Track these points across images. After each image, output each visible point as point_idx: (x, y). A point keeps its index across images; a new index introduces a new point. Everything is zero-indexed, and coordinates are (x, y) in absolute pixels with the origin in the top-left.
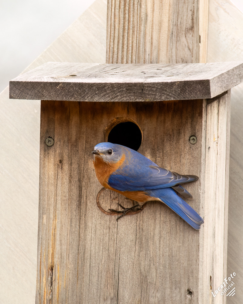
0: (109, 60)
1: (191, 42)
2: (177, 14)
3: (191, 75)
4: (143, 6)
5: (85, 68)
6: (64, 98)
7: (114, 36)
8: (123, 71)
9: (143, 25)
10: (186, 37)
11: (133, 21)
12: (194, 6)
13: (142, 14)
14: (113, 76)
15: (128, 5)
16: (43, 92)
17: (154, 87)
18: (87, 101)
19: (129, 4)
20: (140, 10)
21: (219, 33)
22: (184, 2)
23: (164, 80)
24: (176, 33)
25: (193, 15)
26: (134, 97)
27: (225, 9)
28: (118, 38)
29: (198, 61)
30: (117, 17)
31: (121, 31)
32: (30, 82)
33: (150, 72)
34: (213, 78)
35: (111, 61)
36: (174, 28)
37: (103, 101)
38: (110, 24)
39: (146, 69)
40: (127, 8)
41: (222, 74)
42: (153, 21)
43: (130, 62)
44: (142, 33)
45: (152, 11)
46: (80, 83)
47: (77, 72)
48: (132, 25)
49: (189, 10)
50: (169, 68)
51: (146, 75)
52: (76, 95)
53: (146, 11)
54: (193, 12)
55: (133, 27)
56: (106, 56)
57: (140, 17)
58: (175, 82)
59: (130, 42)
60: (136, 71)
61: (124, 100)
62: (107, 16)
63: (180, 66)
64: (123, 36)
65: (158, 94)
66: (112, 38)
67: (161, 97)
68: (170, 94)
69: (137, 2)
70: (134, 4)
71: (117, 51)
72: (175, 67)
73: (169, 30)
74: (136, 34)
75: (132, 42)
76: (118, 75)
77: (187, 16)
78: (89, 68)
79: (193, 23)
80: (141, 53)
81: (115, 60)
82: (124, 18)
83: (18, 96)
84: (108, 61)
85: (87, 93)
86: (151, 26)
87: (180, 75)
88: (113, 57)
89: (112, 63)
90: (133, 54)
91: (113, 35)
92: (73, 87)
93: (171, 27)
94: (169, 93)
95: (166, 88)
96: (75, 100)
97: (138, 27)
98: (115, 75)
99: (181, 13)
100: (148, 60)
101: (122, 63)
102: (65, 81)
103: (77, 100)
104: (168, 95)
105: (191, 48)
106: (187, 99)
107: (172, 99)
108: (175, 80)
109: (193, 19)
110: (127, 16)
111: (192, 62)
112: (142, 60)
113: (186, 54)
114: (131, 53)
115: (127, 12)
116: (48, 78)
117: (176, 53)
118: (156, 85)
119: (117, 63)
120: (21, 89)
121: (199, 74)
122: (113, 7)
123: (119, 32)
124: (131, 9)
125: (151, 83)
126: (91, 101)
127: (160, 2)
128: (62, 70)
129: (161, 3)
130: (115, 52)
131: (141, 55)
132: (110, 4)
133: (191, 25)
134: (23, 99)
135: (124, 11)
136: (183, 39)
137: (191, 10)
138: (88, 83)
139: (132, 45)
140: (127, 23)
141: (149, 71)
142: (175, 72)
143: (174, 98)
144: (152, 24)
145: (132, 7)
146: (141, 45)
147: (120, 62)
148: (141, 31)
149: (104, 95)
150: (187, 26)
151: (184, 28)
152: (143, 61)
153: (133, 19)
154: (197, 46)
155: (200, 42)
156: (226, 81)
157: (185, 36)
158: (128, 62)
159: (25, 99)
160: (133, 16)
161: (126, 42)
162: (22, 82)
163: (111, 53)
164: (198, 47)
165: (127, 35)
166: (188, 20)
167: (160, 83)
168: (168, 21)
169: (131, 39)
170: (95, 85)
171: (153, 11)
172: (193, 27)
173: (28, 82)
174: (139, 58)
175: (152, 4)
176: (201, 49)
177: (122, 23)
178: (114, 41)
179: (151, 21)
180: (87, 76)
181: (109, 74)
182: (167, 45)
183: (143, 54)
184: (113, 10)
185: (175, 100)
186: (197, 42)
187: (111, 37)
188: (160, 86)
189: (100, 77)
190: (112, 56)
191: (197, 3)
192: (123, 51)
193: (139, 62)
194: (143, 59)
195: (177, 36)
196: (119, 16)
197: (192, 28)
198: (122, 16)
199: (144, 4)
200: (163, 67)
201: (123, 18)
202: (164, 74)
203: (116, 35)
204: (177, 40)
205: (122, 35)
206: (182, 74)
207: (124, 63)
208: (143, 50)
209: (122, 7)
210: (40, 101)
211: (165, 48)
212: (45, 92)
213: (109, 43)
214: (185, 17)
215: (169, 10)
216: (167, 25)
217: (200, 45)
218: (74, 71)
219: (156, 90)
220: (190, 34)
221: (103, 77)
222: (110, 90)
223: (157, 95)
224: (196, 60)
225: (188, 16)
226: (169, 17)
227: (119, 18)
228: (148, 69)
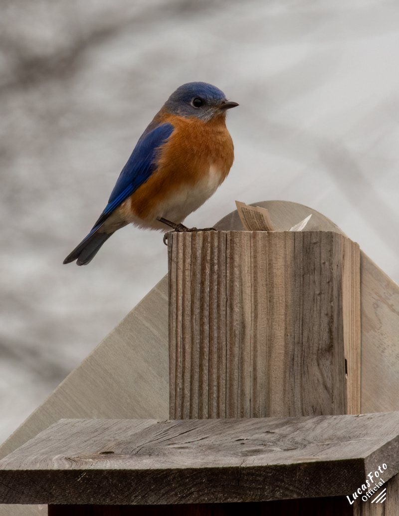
0: (175, 413)
1: (329, 375)
2: (301, 323)
3: (329, 446)
4: (237, 309)
5: (130, 433)
6: (92, 499)
7: (184, 367)
8: (203, 439)
9: (237, 345)
10: (318, 365)
11: (219, 337)
12: (332, 307)
13: (235, 323)
14: (182, 450)
15: (208, 308)
16: (51, 489)
17: (260, 475)
18: (135, 504)
19: (210, 306)
20: (231, 316)
21: (383, 352)
22: (314, 300)
23: (280, 459)
24: (299, 358)
25: (331, 322)
26: (224, 495)
27: (393, 305)
28: (192, 370)
29: (343, 408)
30: (188, 330)
31: (197, 356)
32: (27, 471)
33: (252, 440)
34: (371, 455)
35: (179, 414)
36: (296, 349)
37: (165, 503)
38: (175, 344)
39: (244, 431)
40: (206, 313)
41: (389, 443)
42: (255, 336)
43: (214, 414)
44: (236, 359)
45: (253, 318)
46: (120, 470)
47: (114, 443)
48: (216, 346)
49: (322, 315)
50: (288, 429)
51: (245, 449)
52: (114, 493)
53: (243, 318)
54: (332, 317)
55: (219, 349)
56: (170, 404)
57: (231, 329)
58: (299, 464)
59: (215, 376)
60: (225, 438)
61: (204, 500)
62: (169, 330)
63: (309, 423)
64: (201, 366)
65: (269, 488)
66: (180, 370)
67: (274, 494)
68: (291, 488)
69: (225, 302)
70: (218, 306)
71: (189, 395)
72: (300, 425)
73: (286, 353)
74: (224, 361)
75: (218, 377)
76: (192, 448)
77: (320, 325)
78: (137, 431)
79: (331, 338)
80: (235, 396)
81: (187, 411)
82: (202, 332)
83: (4, 499)
84: (173, 416)
85: (135, 490)
86: (252, 345)
87: (308, 447)
88: (182, 406)
89: (182, 418)
90: (220, 399)
91: (181, 365)
92: (107, 478)
93: (291, 347)
94: (289, 485)
95: (283, 476)
96: (111, 503)
97: (228, 347)
98: (187, 448)
99: (307, 321)
100: (248, 411)
101: (200, 417)
102: (92, 468)
103: (115, 502)
104: (287, 489)
105: (329, 385)
106: (322, 495)
107: (295, 496)
108: (299, 459)
109: (330, 331)
110: (207, 327)
111: (332, 414)
112: (237, 412)
113: (320, 397)
114: (216, 399)
115: (206, 320)
116: (61, 459)
117: (301, 395)
118: (264, 471)
119: (191, 418)
120: (11, 485)
121: (345, 443)
122: (180, 312)
123: (192, 358)
124: (215, 315)
125: (254, 468)
126: (142, 503)
127: (268, 299)
128: (86, 439)
129: (270, 301)
130: (186, 396)
131: (236, 401)
132: (174, 306)
133: (328, 342)
134: (14, 503)
135: (201, 319)
136: (314, 370)
137: (327, 315)
138: (136, 470)
139: (218, 383)
140: (206, 341)
141: (251, 438)
142: (299, 439)
143: (298, 494)
144: (255, 342)
145: (215, 311)
146: (235, 383)
147: (196, 415)
148: (234, 356)
149: (167, 493)
150: (321, 345)
151: (315, 349)
152: (239, 412)
153: (219, 333)
154: (340, 381)
155: (346, 372)
156: (395, 455)
157: (316, 364)
158: (211, 415)
159: (19, 503)
160: (219, 328)
161: (206, 378)
162: (10, 472)
163: (178, 399)
164: (344, 382)
165: (207, 364)
166: (321, 333)
167: (271, 466)
168: (285, 335)
169: (215, 371)
170: (148, 474)
171: (256, 317)
172: (332, 346)
173: (22, 471)
174: (231, 406)
175: (253, 305)
176: (349, 384)
177: (197, 341)
178: (183, 376)
179: (253, 337)
180: (134, 452)
181: (176, 446)
182: (284, 381)
183: (239, 399)
184: (180, 318)
185: (300, 497)
186: (340, 373)
187: (177, 370)
188: (271, 473)
189: (158, 455)
190: (181, 404)
191: (339, 300)
192: (201, 395)
193: (231, 416)
194: (239, 410)
195: (303, 364)
196: (192, 328)
197: (330, 348)
198: (197, 327)
199: (239, 305)
200: (277, 426)
201: (199, 332)
202: (278, 443)
203: (188, 364)
204: (303, 371)
205: (198, 363)
206: (312, 445)
207: (204, 417)
208: (239, 392)
209: (197, 311)
210: (46, 506)
211: (281, 387)
212: (55, 490)
213: (173, 381)
214: (316, 328)
215: (286, 314)
216: (283, 343)
217: (346, 377)
218: (109, 441)
219: (264, 481)
220: (327, 360)
221: (164, 454)
222: (178, 481)
223: (265, 490)
224: (339, 407)
225: (322, 326)
226: (286, 328)
227: (192, 332)
228: (250, 431)
